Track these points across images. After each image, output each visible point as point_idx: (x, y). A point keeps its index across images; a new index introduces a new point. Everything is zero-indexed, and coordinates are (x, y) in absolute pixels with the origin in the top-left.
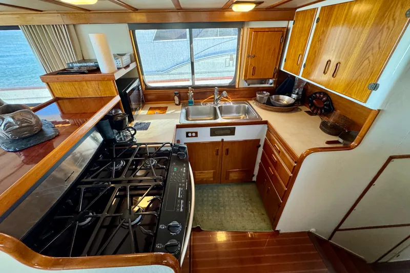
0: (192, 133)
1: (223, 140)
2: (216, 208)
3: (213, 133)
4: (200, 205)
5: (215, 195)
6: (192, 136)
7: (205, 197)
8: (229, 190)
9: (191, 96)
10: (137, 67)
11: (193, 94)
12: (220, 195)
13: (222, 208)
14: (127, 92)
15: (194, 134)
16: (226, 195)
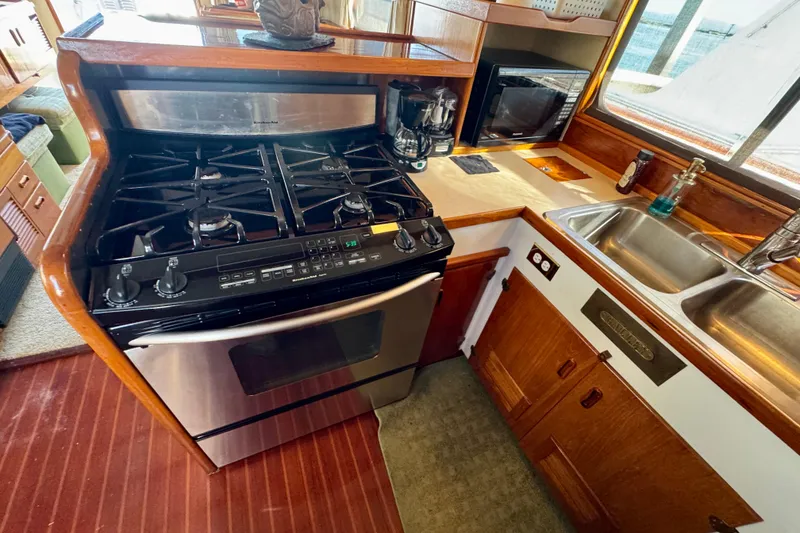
0: (545, 258)
1: (606, 355)
2: (446, 453)
3: (595, 309)
4: (435, 408)
5: (481, 440)
6: (538, 266)
7: (463, 413)
8: (519, 479)
9: (679, 186)
10: (609, 39)
11: (691, 183)
12: (489, 454)
13: (452, 473)
14: (504, 72)
15: (546, 266)
16: (498, 472)
